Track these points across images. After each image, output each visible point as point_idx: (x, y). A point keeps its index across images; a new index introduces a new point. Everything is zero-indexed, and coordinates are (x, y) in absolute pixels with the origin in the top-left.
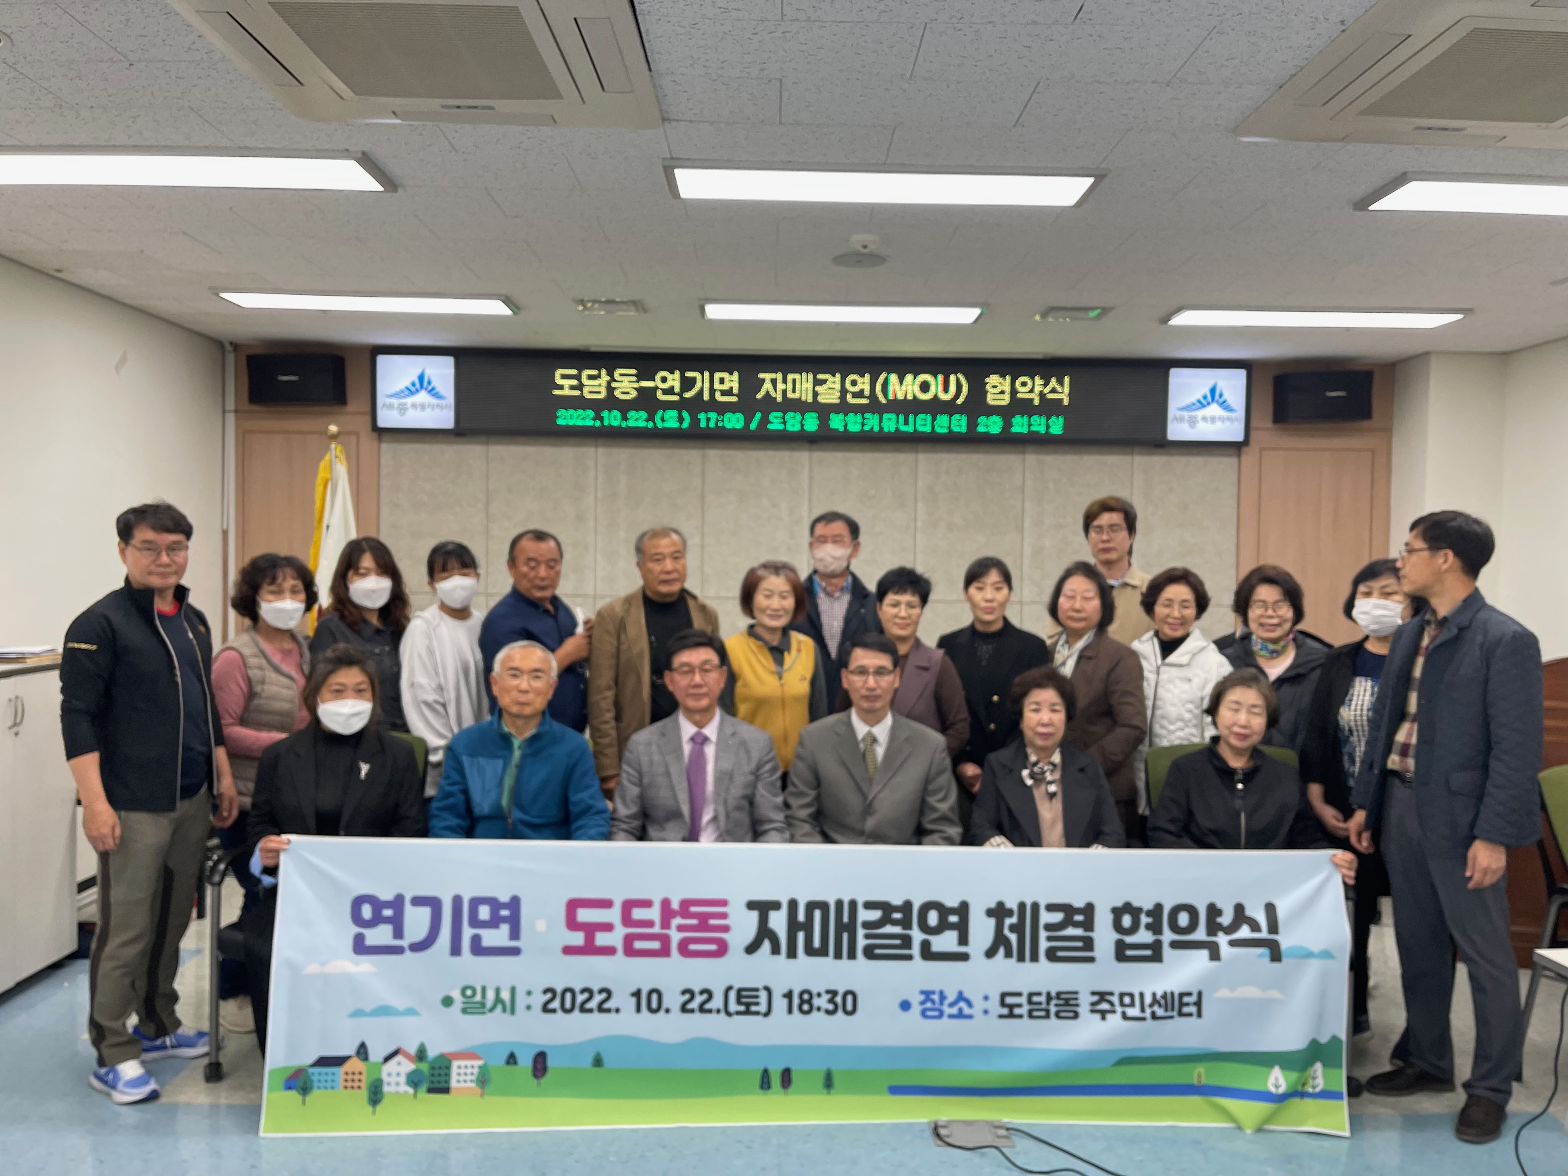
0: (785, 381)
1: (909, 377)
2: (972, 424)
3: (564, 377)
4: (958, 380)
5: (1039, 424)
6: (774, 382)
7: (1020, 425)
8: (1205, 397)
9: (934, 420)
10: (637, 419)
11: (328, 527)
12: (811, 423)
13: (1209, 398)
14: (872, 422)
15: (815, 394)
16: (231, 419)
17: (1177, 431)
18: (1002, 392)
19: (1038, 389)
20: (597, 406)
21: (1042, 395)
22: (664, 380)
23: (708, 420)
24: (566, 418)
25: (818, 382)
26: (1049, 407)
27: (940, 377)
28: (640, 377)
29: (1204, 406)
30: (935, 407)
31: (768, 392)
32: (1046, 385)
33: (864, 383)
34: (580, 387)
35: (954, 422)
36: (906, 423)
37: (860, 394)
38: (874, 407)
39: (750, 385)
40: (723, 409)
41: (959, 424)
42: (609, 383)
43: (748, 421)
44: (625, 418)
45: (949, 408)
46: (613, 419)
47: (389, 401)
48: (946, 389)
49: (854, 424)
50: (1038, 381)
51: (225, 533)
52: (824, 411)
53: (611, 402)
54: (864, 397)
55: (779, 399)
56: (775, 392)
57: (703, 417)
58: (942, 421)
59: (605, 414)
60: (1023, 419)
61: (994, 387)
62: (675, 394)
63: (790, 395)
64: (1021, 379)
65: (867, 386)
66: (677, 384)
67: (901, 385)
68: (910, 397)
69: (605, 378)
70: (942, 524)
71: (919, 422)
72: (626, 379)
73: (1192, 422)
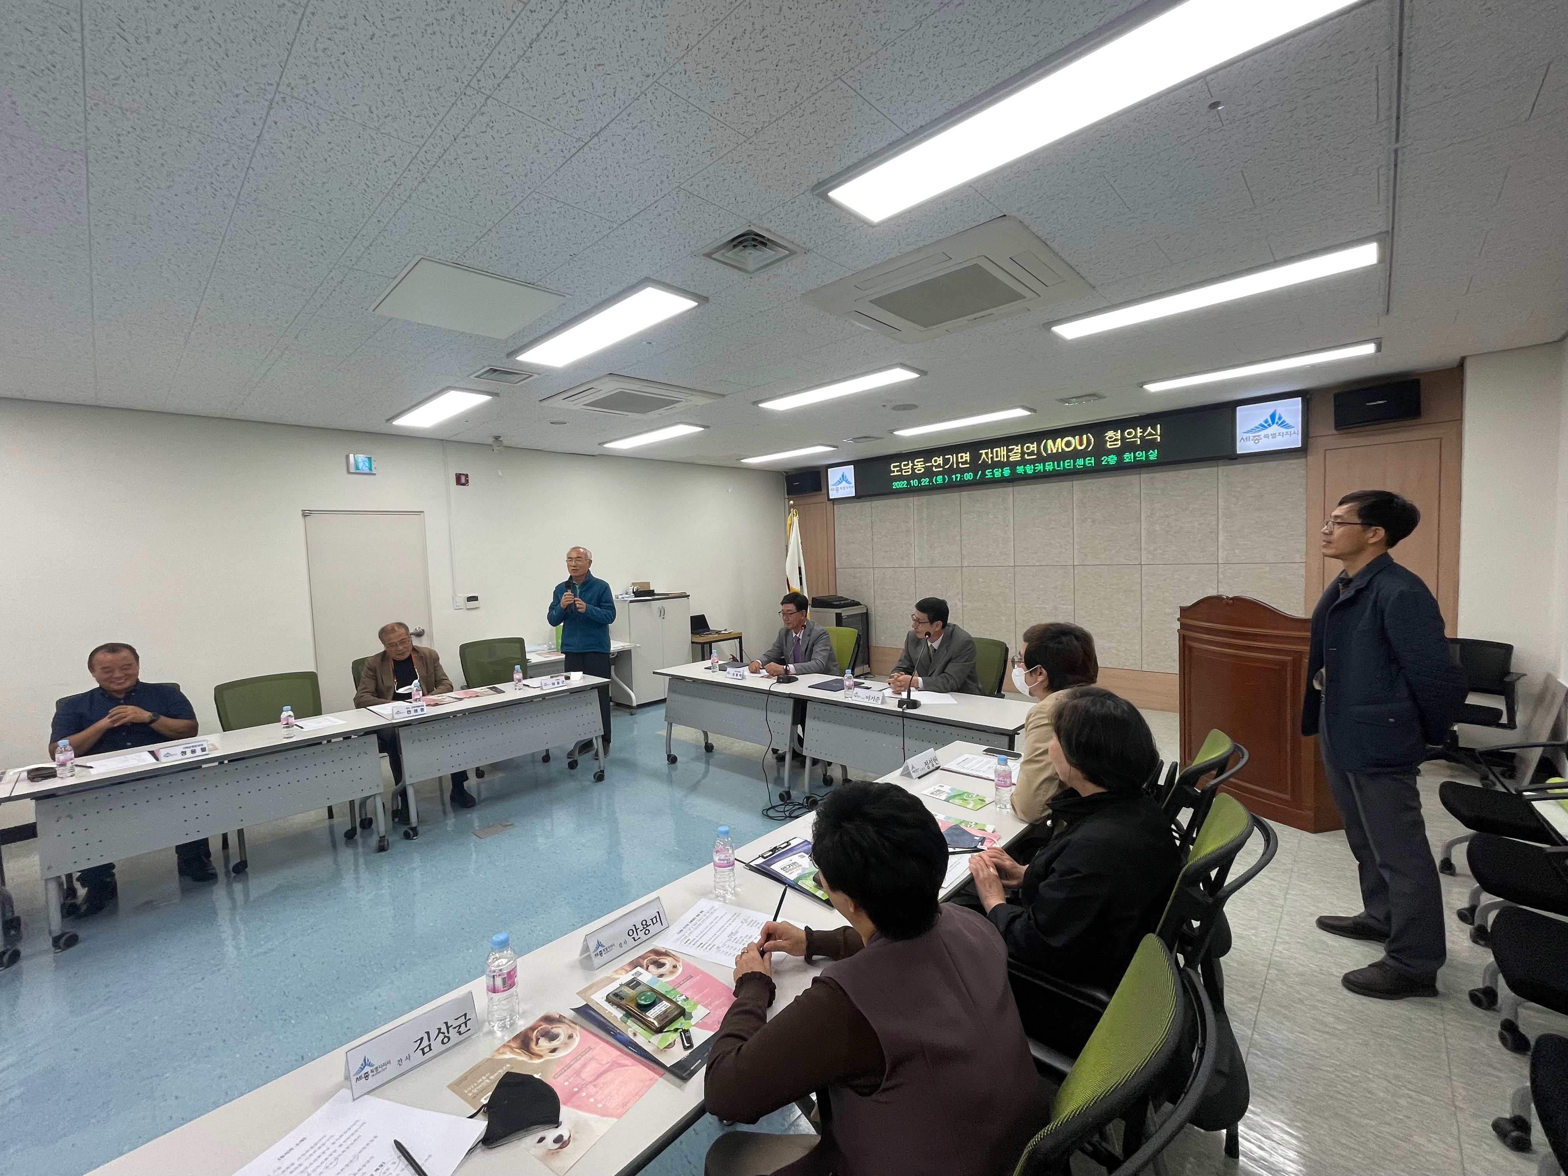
0: (992, 453)
1: (1059, 440)
2: (1098, 461)
3: (894, 467)
4: (1088, 438)
5: (1141, 455)
6: (987, 454)
7: (1128, 457)
8: (1266, 421)
9: (1075, 462)
10: (925, 481)
12: (1007, 472)
13: (1270, 422)
14: (1040, 467)
15: (1008, 457)
17: (1243, 446)
18: (1116, 440)
19: (1139, 435)
20: (908, 478)
21: (1142, 438)
22: (936, 461)
23: (956, 478)
24: (897, 485)
25: (1009, 451)
26: (1147, 445)
27: (1077, 437)
28: (925, 462)
29: (1266, 428)
30: (1075, 454)
31: (984, 458)
32: (1143, 432)
33: (1033, 447)
34: (901, 470)
35: (1087, 462)
36: (1059, 466)
37: (1032, 453)
38: (1041, 459)
39: (975, 457)
40: (963, 471)
41: (1090, 461)
42: (912, 467)
43: (975, 475)
44: (920, 482)
45: (1083, 454)
46: (914, 483)
47: (833, 487)
48: (1081, 444)
49: (1029, 469)
50: (1139, 430)
52: (1013, 465)
53: (914, 476)
54: (1034, 454)
55: (990, 462)
56: (988, 459)
57: (954, 476)
58: (1080, 462)
59: (912, 481)
60: (1130, 453)
61: (1110, 438)
62: (941, 467)
63: (995, 459)
64: (1128, 430)
65: (1035, 449)
66: (941, 462)
67: (1054, 445)
68: (1060, 450)
69: (911, 465)
70: (1089, 520)
71: (1066, 464)
72: (919, 464)
73: (1257, 440)
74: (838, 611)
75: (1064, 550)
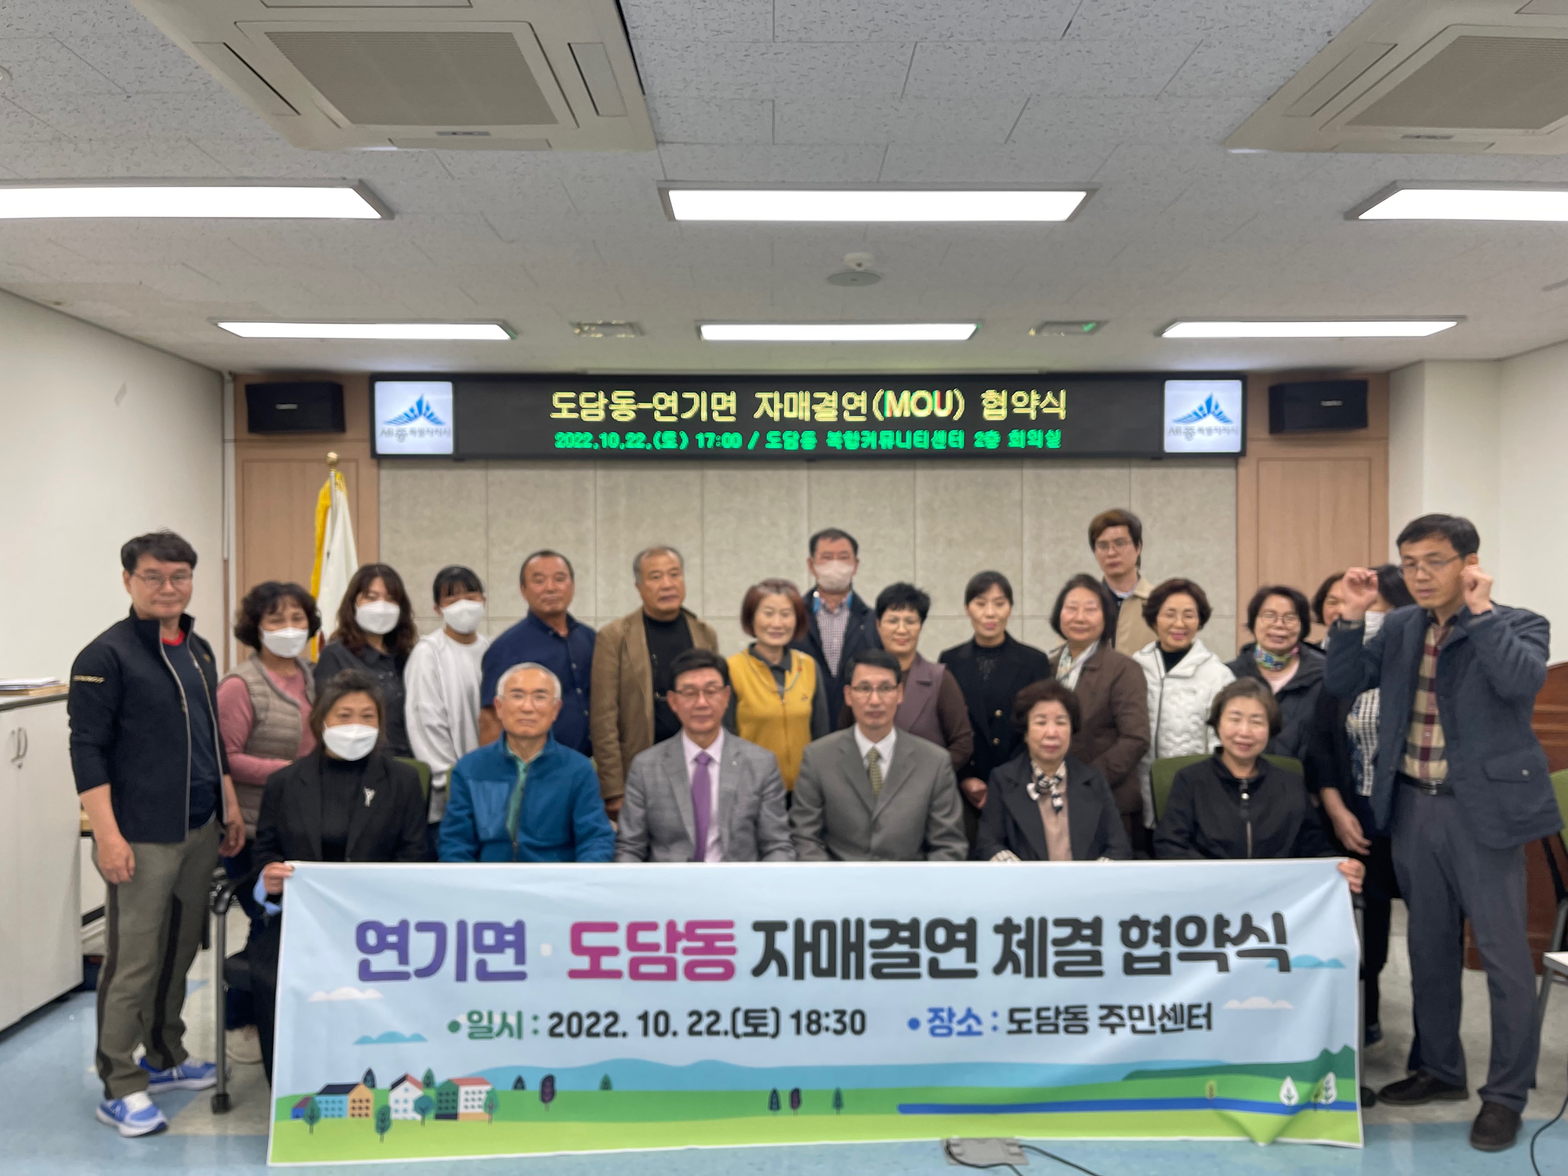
0: (782, 401)
1: (905, 394)
2: (969, 440)
3: (562, 400)
4: (954, 397)
5: (1035, 438)
6: (771, 402)
7: (1017, 439)
8: (1201, 409)
9: (931, 436)
10: (636, 441)
11: (328, 554)
12: (809, 441)
13: (1205, 410)
14: (870, 439)
15: (813, 413)
16: (230, 449)
17: (1173, 443)
18: (999, 407)
19: (1034, 403)
20: (596, 429)
21: (1038, 409)
22: (662, 401)
23: (706, 440)
24: (565, 440)
25: (815, 401)
26: (1045, 422)
27: (937, 394)
28: (638, 399)
29: (1199, 418)
30: (932, 424)
31: (765, 412)
32: (1042, 400)
33: (860, 400)
34: (578, 410)
35: (951, 439)
36: (904, 440)
37: (857, 412)
38: (872, 424)
39: (747, 405)
40: (720, 429)
41: (957, 439)
42: (606, 406)
43: (746, 440)
44: (623, 440)
45: (947, 424)
46: (610, 440)
47: (387, 427)
48: (943, 406)
49: (851, 441)
50: (1034, 396)
51: (226, 562)
52: (821, 429)
53: (609, 424)
54: (861, 415)
55: (776, 419)
56: (773, 411)
57: (701, 437)
58: (940, 437)
59: (604, 437)
60: (1020, 433)
61: (990, 402)
62: (672, 415)
63: (787, 414)
64: (1018, 394)
65: (863, 404)
66: (674, 405)
67: (898, 403)
68: (907, 414)
69: (603, 401)
70: (941, 540)
71: (916, 439)
72: (624, 401)
73: (1189, 434)
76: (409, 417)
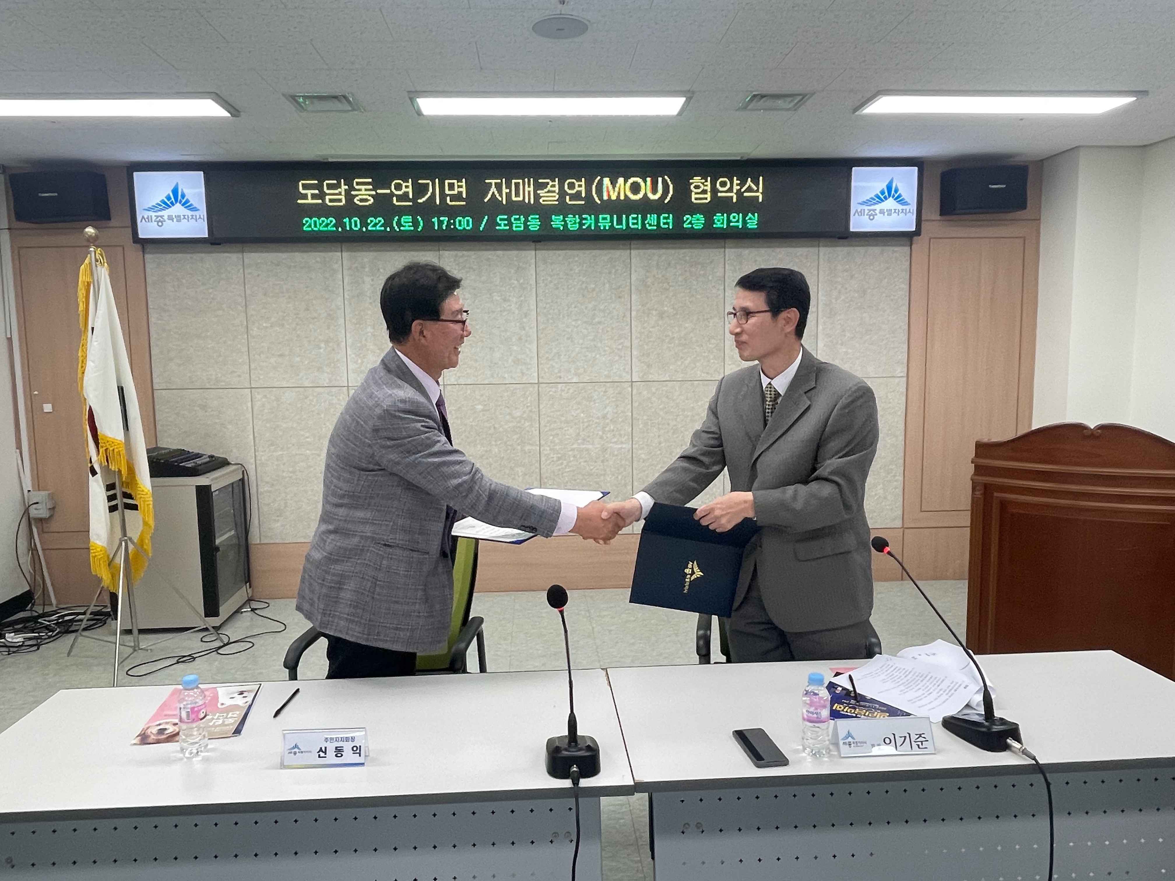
0: (509, 186)
1: (621, 180)
2: (678, 221)
3: (306, 187)
4: (664, 182)
5: (737, 220)
6: (499, 187)
7: (720, 221)
8: (882, 192)
9: (644, 219)
10: (376, 224)
11: (93, 328)
12: (534, 224)
13: (886, 194)
14: (589, 221)
15: (537, 197)
17: (858, 223)
18: (704, 192)
19: (736, 188)
20: (339, 213)
21: (739, 193)
22: (398, 187)
23: (440, 223)
24: (310, 224)
25: (539, 186)
26: (746, 205)
27: (649, 179)
28: (376, 186)
29: (881, 200)
30: (645, 207)
31: (494, 196)
32: (742, 185)
33: (580, 186)
34: (321, 196)
35: (662, 221)
36: (620, 222)
37: (577, 196)
38: (591, 207)
39: (477, 190)
40: (453, 213)
41: (667, 221)
42: (348, 192)
43: (477, 222)
44: (364, 224)
45: (658, 207)
46: (353, 224)
47: (146, 214)
48: (654, 191)
49: (573, 223)
50: (736, 181)
51: (10, 340)
52: (545, 213)
53: (351, 209)
54: (581, 199)
55: (504, 202)
56: (501, 196)
57: (435, 220)
58: (652, 219)
59: (346, 220)
60: (723, 215)
61: (697, 187)
62: (409, 200)
63: (514, 198)
64: (721, 179)
65: (583, 189)
66: (410, 190)
67: (614, 188)
68: (622, 197)
69: (344, 187)
70: (654, 313)
71: (631, 221)
72: (363, 187)
73: (872, 215)
74: (202, 480)
75: (617, 358)
76: (167, 204)
